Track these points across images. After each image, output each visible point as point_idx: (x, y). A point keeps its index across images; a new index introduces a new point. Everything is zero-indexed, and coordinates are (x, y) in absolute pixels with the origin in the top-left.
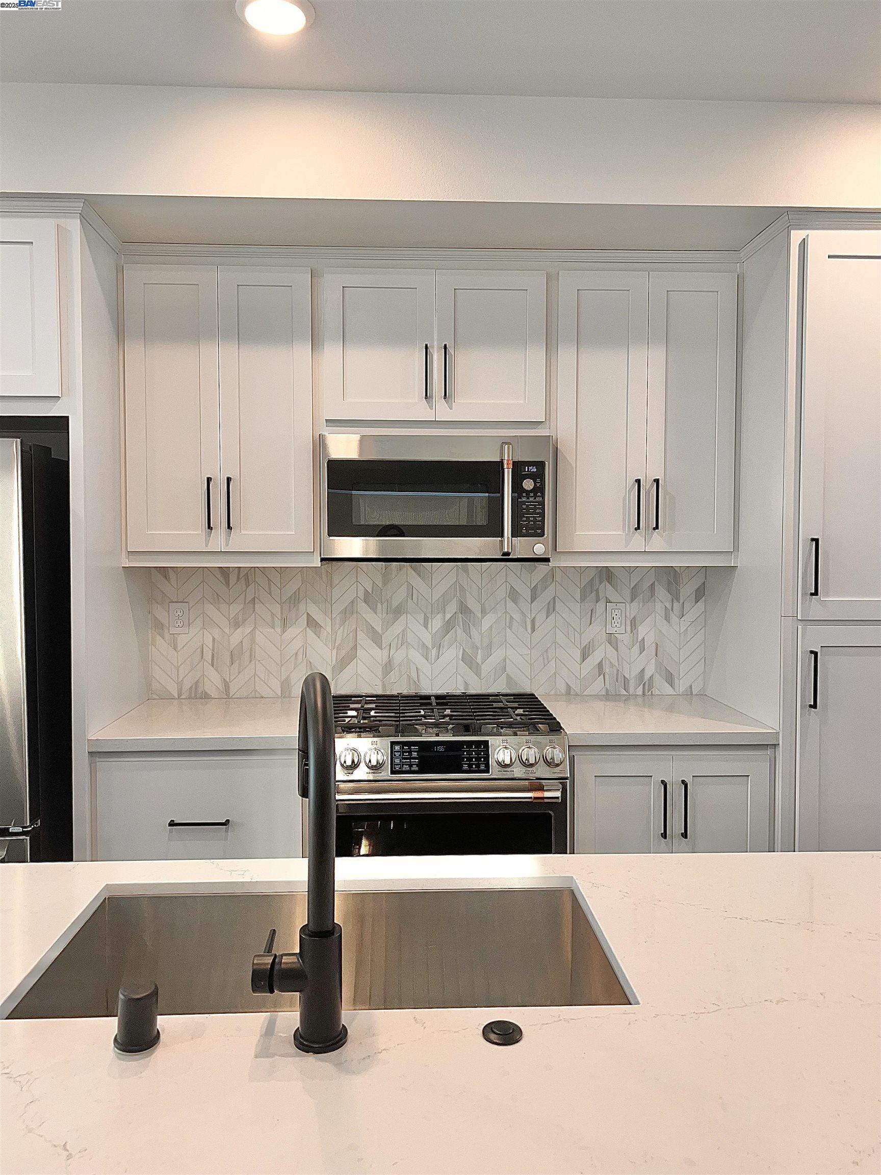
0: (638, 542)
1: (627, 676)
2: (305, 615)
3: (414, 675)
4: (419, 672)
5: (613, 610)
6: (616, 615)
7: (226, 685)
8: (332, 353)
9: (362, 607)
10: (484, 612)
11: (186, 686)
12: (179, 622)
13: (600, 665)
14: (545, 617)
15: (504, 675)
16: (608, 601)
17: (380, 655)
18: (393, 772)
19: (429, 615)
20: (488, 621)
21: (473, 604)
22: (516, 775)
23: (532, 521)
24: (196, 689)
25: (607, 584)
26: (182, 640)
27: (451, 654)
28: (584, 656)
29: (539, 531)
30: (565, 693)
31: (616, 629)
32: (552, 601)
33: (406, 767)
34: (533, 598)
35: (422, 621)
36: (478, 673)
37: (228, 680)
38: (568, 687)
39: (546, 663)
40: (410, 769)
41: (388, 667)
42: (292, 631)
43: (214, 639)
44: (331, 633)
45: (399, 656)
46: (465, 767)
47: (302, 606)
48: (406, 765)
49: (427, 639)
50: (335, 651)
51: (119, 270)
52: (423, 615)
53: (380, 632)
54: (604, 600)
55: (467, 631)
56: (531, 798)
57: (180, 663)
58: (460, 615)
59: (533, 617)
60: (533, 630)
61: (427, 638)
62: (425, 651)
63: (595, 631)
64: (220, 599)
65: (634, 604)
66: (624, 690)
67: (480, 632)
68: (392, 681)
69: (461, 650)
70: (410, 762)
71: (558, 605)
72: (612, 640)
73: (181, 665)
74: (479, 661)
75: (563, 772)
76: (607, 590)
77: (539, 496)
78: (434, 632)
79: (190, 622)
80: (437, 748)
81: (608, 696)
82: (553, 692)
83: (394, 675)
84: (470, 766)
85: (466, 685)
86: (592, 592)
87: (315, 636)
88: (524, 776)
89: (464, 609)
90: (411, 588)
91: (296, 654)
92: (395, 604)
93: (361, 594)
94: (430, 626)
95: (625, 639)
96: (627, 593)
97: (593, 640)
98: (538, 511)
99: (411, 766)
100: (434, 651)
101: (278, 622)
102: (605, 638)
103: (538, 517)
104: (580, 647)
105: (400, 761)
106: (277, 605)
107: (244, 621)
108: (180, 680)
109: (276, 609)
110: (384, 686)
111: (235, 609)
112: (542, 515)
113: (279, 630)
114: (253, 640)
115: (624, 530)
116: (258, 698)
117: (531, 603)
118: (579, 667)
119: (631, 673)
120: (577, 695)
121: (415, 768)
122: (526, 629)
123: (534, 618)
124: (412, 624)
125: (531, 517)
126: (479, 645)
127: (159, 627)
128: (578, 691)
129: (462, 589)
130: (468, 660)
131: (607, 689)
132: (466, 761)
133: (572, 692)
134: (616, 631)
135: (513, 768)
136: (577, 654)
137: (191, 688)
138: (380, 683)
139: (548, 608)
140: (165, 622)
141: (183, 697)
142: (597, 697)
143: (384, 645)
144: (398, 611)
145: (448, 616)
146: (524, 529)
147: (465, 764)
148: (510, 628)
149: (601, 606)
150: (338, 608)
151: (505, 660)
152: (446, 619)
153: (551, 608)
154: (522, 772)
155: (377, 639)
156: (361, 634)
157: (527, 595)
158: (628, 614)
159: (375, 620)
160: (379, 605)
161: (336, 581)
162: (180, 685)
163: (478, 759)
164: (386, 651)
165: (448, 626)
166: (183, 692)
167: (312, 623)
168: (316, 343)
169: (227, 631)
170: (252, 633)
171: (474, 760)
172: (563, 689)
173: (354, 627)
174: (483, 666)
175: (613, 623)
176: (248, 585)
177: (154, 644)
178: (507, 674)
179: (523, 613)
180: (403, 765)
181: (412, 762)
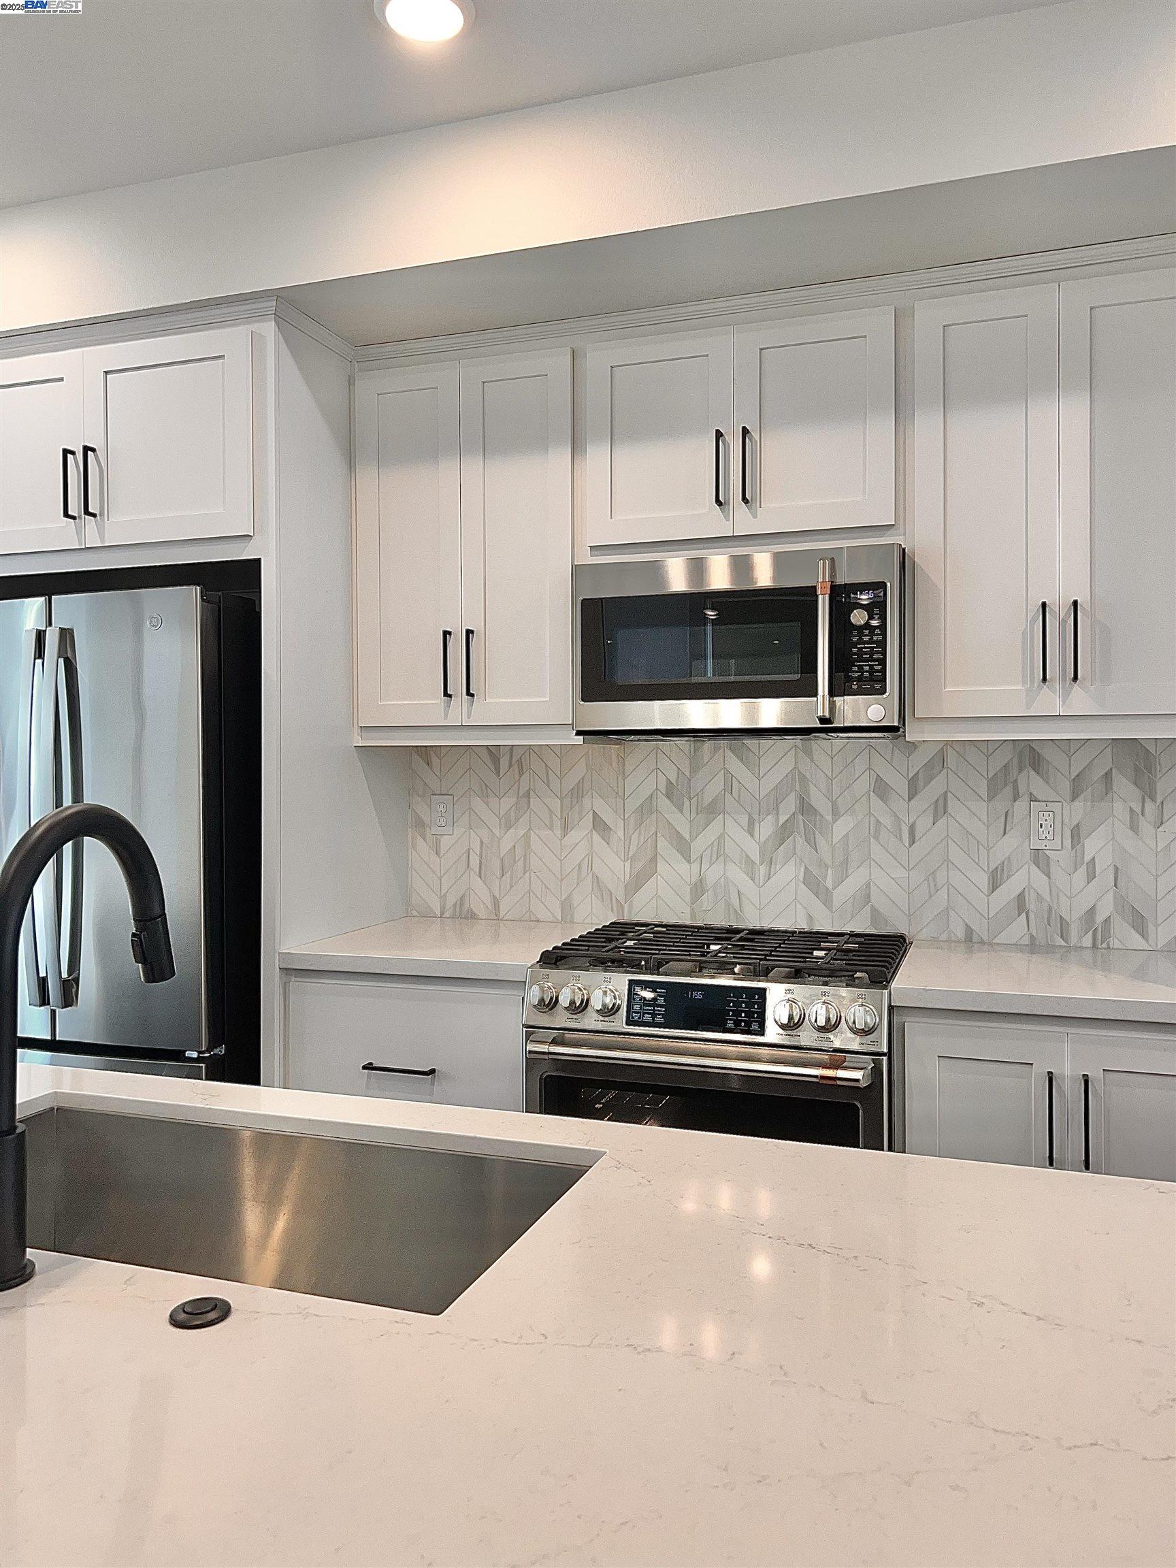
0: (1050, 701)
1: (1067, 918)
2: (591, 813)
3: (735, 902)
4: (743, 897)
5: (1041, 814)
6: (1046, 820)
7: (496, 902)
8: (597, 457)
9: (664, 803)
10: (836, 813)
11: (450, 903)
12: (442, 819)
13: (1021, 897)
14: (931, 821)
15: (868, 908)
16: (1032, 799)
17: (686, 871)
18: (629, 1022)
19: (756, 817)
20: (841, 827)
21: (818, 799)
22: (803, 1043)
23: (867, 672)
24: (461, 904)
25: (1032, 773)
26: (446, 842)
27: (787, 874)
28: (994, 885)
29: (878, 686)
30: (963, 939)
31: (1046, 842)
32: (942, 798)
33: (648, 1017)
34: (912, 794)
35: (745, 823)
36: (827, 901)
37: (498, 896)
38: (969, 931)
39: (933, 893)
40: (653, 1020)
41: (699, 888)
42: (574, 835)
43: (482, 842)
44: (623, 839)
45: (713, 874)
46: (730, 1024)
47: (587, 802)
48: (649, 1014)
49: (753, 850)
50: (628, 864)
51: (351, 381)
52: (747, 816)
53: (688, 837)
54: (1026, 797)
55: (812, 842)
56: (816, 1077)
57: (442, 873)
58: (801, 817)
59: (912, 821)
60: (912, 841)
61: (752, 848)
62: (750, 869)
63: (1009, 845)
64: (489, 792)
65: (1077, 803)
66: (1061, 939)
67: (830, 842)
68: (704, 908)
69: (802, 870)
70: (654, 1010)
71: (952, 804)
72: (1039, 859)
73: (444, 874)
74: (829, 884)
75: (876, 1044)
76: (1032, 782)
77: (877, 635)
78: (763, 840)
79: (455, 820)
80: (692, 994)
81: (1034, 947)
82: (944, 937)
83: (707, 900)
84: (737, 1023)
85: (810, 918)
86: (1006, 785)
87: (603, 842)
88: (815, 1045)
89: (805, 807)
90: (730, 778)
91: (580, 865)
92: (707, 800)
93: (662, 787)
94: (757, 829)
95: (1061, 858)
96: (1065, 786)
97: (1009, 858)
98: (876, 656)
99: (654, 1015)
100: (763, 869)
101: (558, 824)
102: (1028, 857)
103: (876, 665)
104: (988, 869)
105: (640, 1008)
106: (557, 800)
107: (517, 820)
108: (443, 892)
109: (555, 804)
110: (693, 914)
111: (507, 803)
112: (883, 662)
113: (558, 833)
114: (527, 845)
115: (1024, 683)
116: (532, 921)
117: (909, 800)
118: (986, 900)
119: (1073, 911)
120: (982, 942)
121: (659, 1019)
122: (901, 839)
123: (914, 823)
124: (732, 828)
125: (866, 665)
126: (830, 864)
127: (420, 825)
128: (985, 938)
129: (803, 779)
130: (812, 882)
131: (1032, 936)
132: (731, 1016)
133: (975, 939)
134: (1046, 846)
135: (800, 1031)
136: (983, 880)
137: (455, 905)
138: (688, 911)
139: (936, 807)
140: (426, 820)
141: (446, 915)
142: (1017, 947)
143: (693, 857)
144: (712, 810)
145: (783, 819)
146: (855, 683)
147: (730, 1020)
148: (877, 838)
149: (1021, 806)
150: (632, 804)
151: (868, 885)
152: (781, 823)
153: (940, 809)
154: (812, 1039)
155: (683, 848)
156: (662, 843)
157: (901, 786)
158: (1066, 820)
159: (681, 823)
160: (687, 802)
161: (629, 768)
162: (443, 898)
163: (749, 1014)
164: (695, 867)
165: (784, 833)
166: (447, 907)
167: (600, 825)
168: (577, 447)
169: (497, 832)
170: (527, 836)
171: (743, 1015)
172: (960, 933)
173: (654, 830)
174: (836, 893)
175: (1041, 833)
176: (521, 773)
177: (414, 846)
178: (872, 906)
179: (896, 816)
180: (644, 1013)
181: (657, 1010)
